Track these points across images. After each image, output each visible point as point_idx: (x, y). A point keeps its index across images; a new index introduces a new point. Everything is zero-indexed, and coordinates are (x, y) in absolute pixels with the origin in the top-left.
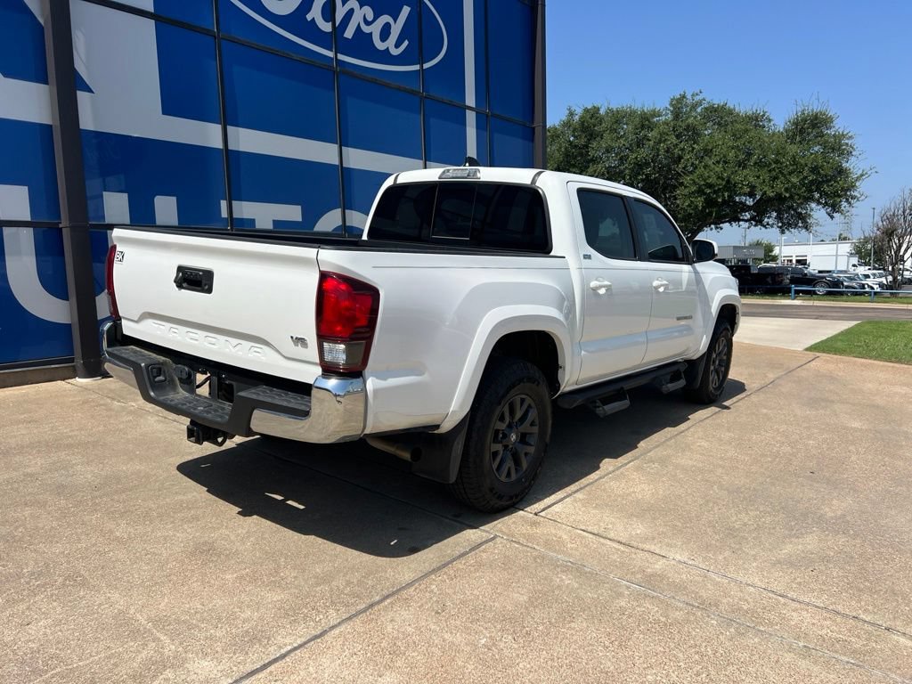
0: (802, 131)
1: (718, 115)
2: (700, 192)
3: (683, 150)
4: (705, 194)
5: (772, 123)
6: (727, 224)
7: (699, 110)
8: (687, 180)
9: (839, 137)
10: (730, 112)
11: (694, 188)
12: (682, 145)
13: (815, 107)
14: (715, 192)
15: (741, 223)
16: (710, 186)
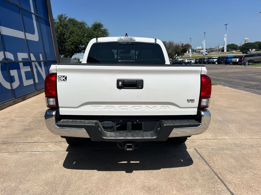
0: (96, 28)
1: (73, 22)
2: (72, 44)
3: (65, 31)
4: (74, 45)
5: (87, 25)
6: (78, 53)
7: (67, 19)
8: (68, 41)
9: (105, 30)
10: (76, 21)
11: (71, 43)
12: (64, 30)
13: (99, 21)
14: (77, 44)
15: (81, 53)
16: (75, 42)
